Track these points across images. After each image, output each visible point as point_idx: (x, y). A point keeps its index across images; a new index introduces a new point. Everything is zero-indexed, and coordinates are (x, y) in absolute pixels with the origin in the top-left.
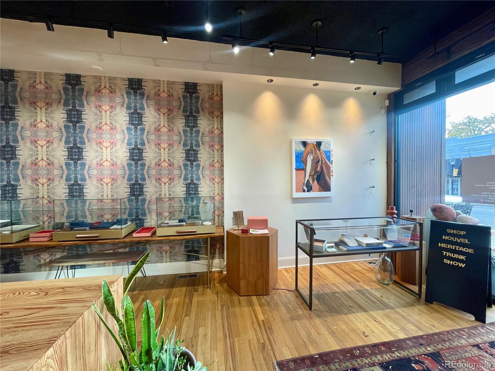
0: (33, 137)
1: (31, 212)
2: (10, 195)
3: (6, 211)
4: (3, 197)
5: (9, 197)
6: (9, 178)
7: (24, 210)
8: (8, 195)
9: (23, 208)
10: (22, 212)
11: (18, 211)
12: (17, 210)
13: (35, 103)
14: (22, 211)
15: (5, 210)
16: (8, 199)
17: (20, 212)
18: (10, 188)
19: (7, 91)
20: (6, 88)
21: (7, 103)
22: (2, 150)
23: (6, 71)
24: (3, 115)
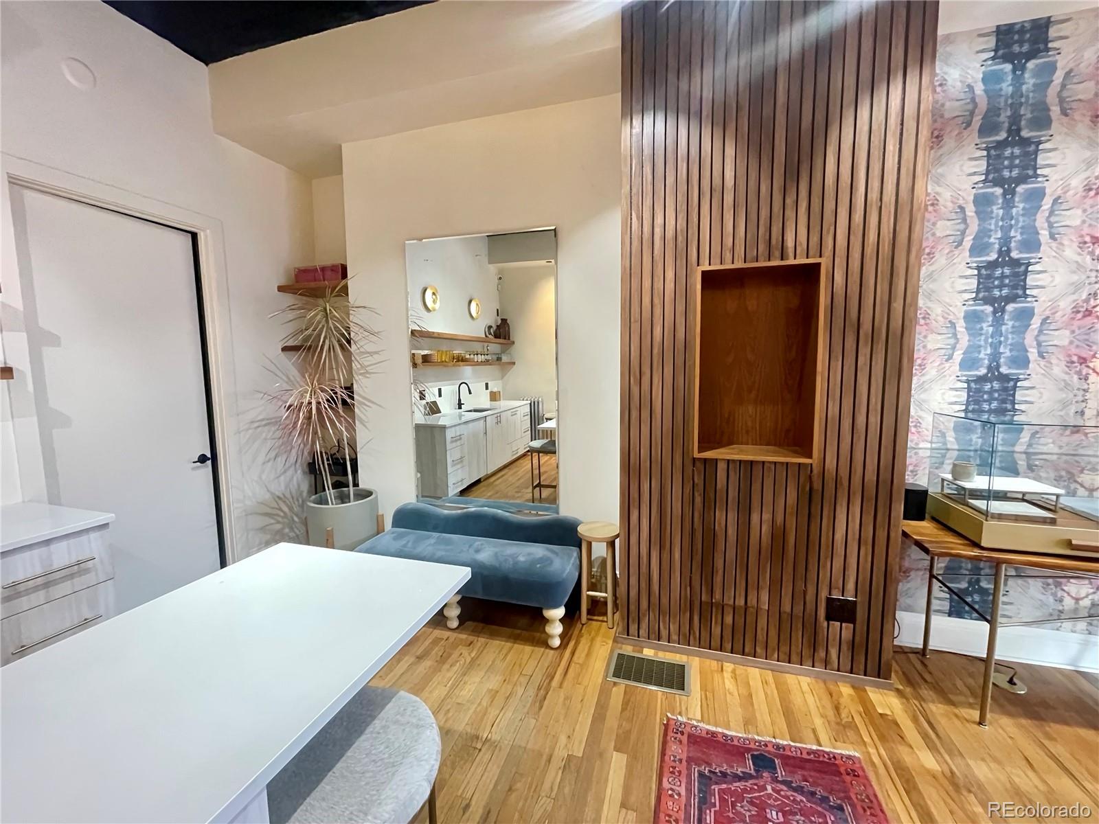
0: (1090, 225)
1: (1055, 457)
2: (994, 405)
3: (976, 451)
4: (973, 411)
5: (990, 411)
6: (995, 356)
7: (1031, 450)
8: (986, 406)
9: (1030, 445)
10: (1024, 456)
11: (1013, 452)
12: (1011, 449)
14: (1026, 453)
15: (972, 448)
16: (985, 417)
17: (1016, 455)
18: (996, 385)
19: (1017, 93)
20: (1018, 81)
21: (1014, 130)
22: (985, 275)
23: (1023, 26)
24: (998, 171)
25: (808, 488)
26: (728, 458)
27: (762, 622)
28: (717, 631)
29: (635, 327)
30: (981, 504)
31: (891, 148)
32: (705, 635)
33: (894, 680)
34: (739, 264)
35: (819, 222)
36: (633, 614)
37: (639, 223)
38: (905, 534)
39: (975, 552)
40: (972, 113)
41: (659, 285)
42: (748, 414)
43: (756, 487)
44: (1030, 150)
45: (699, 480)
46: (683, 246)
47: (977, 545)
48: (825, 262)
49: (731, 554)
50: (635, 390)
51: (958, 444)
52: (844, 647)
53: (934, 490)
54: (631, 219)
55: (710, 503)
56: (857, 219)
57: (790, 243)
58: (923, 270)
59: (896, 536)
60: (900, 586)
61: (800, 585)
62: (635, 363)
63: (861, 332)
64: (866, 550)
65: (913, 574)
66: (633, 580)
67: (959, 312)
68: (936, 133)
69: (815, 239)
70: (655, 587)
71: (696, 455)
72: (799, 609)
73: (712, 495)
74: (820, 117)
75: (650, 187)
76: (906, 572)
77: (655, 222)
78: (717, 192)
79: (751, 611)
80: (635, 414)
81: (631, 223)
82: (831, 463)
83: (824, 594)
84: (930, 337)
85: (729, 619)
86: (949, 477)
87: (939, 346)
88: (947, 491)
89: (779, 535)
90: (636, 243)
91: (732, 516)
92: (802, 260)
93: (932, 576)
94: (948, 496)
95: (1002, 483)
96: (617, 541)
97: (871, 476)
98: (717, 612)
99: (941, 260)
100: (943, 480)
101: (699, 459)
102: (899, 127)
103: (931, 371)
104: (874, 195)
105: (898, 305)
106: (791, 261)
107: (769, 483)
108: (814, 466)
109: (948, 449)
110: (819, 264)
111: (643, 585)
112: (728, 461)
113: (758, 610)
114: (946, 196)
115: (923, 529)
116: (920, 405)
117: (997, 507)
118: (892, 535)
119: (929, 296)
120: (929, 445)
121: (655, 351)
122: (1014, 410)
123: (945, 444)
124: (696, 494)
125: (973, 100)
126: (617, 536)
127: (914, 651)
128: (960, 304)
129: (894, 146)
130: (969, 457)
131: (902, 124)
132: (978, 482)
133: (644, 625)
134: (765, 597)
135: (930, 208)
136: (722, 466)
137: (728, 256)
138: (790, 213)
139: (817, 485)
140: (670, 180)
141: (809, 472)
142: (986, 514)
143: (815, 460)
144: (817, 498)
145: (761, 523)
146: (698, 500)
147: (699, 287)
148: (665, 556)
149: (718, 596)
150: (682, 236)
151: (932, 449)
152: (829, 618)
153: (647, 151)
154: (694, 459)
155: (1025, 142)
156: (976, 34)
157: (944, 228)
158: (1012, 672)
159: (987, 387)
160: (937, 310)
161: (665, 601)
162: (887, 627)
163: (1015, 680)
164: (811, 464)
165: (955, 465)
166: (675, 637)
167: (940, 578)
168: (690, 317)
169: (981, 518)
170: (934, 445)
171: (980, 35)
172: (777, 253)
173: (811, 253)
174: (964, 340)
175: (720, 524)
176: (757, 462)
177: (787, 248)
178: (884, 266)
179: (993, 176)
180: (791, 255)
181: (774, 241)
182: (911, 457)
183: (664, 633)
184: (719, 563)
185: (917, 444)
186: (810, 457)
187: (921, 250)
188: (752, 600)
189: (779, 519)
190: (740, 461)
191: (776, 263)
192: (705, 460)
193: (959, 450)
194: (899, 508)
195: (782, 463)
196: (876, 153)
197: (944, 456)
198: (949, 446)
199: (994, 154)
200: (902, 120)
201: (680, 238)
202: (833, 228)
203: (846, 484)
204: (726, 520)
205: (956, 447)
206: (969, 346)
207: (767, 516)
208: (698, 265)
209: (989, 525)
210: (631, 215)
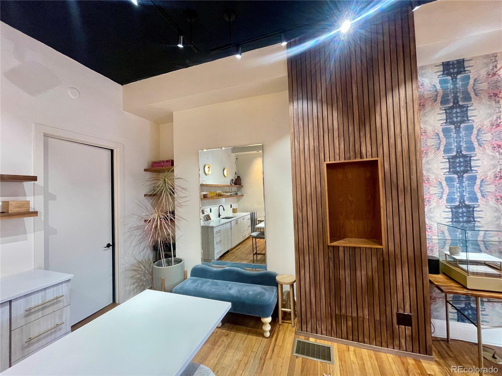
0: (496, 140)
1: (497, 243)
2: (465, 219)
3: (459, 240)
4: (455, 222)
5: (463, 222)
6: (462, 197)
7: (485, 240)
8: (461, 219)
10: (482, 243)
11: (477, 241)
12: (476, 239)
13: (496, 95)
14: (483, 241)
15: (458, 239)
16: (461, 224)
17: (479, 242)
18: (464, 210)
19: (455, 88)
20: (455, 83)
21: (456, 102)
22: (452, 161)
23: (453, 62)
24: (451, 118)
25: (382, 259)
26: (344, 246)
27: (366, 325)
28: (344, 329)
29: (299, 187)
30: (464, 267)
31: (403, 113)
32: (339, 331)
33: (434, 356)
34: (342, 161)
35: (375, 142)
36: (304, 320)
37: (298, 144)
38: (430, 281)
39: (465, 291)
40: (437, 96)
41: (308, 169)
42: (351, 224)
43: (358, 259)
44: (464, 111)
45: (331, 255)
46: (318, 153)
47: (465, 287)
48: (380, 160)
49: (348, 290)
50: (300, 214)
51: (451, 237)
52: (408, 339)
53: (442, 259)
54: (295, 142)
55: (336, 267)
56: (392, 142)
57: (364, 151)
58: (424, 160)
59: (426, 282)
60: (432, 306)
61: (383, 307)
62: (299, 202)
63: (399, 188)
64: (413, 289)
65: (437, 300)
66: (303, 304)
67: (442, 178)
68: (422, 104)
69: (374, 149)
70: (314, 307)
71: (329, 244)
72: (383, 319)
73: (338, 263)
74: (372, 101)
75: (302, 129)
76: (435, 299)
77: (305, 143)
78: (331, 131)
79: (361, 319)
80: (300, 225)
81: (295, 144)
82: (391, 248)
83: (395, 311)
84: (431, 188)
85: (350, 323)
86: (448, 253)
87: (435, 192)
88: (449, 259)
89: (370, 282)
90: (297, 152)
91: (347, 272)
92: (370, 159)
93: (447, 302)
94: (448, 262)
95: (473, 256)
96: (295, 284)
97: (411, 254)
98: (344, 320)
99: (431, 155)
100: (446, 255)
101: (331, 246)
102: (405, 105)
103: (434, 203)
104: (398, 131)
105: (414, 177)
106: (365, 159)
107: (363, 257)
108: (384, 249)
109: (446, 240)
110: (377, 161)
111: (308, 306)
112: (344, 247)
113: (364, 318)
114: (429, 129)
115: (439, 279)
116: (430, 218)
117: (472, 268)
118: (425, 282)
119: (428, 171)
120: (437, 238)
121: (308, 197)
122: (475, 221)
123: (445, 237)
124: (330, 262)
125: (436, 91)
126: (295, 281)
127: (443, 340)
128: (443, 174)
129: (404, 112)
130: (457, 243)
131: (406, 103)
132: (462, 256)
133: (309, 326)
134: (366, 312)
135: (424, 134)
136: (341, 249)
137: (337, 157)
138: (363, 139)
139: (386, 257)
140: (311, 126)
141: (382, 252)
142: (467, 272)
143: (384, 246)
144: (386, 264)
145: (361, 275)
146: (331, 265)
147: (325, 170)
148: (318, 291)
149: (343, 311)
150: (317, 149)
151: (439, 239)
152: (399, 323)
153: (300, 115)
154: (328, 246)
155: (462, 107)
156: (434, 66)
157: (431, 142)
158: (493, 352)
159: (460, 210)
160: (432, 177)
161: (318, 313)
162: (428, 328)
163: (496, 356)
164: (382, 248)
165: (450, 248)
166: (324, 332)
167: (451, 302)
168: (323, 182)
169: (465, 274)
170: (439, 238)
171: (436, 66)
172: (359, 156)
173: (373, 155)
174: (447, 190)
175: (342, 276)
176: (357, 247)
177: (363, 154)
178: (406, 161)
179: (449, 120)
180: (365, 156)
181: (357, 151)
182: (429, 243)
183: (319, 330)
184: (343, 295)
185: (431, 237)
186: (381, 244)
187: (421, 152)
188: (360, 314)
189: (370, 273)
190: (350, 247)
191: (358, 160)
192: (333, 246)
193: (452, 240)
194: (426, 269)
195: (369, 248)
196: (397, 115)
197: (445, 243)
198: (447, 238)
199: (449, 112)
200: (406, 102)
201: (316, 150)
202: (382, 145)
203: (399, 257)
204: (345, 275)
205: (450, 238)
206: (449, 193)
207: (364, 273)
208: (325, 161)
209: (470, 278)
210: (295, 141)
